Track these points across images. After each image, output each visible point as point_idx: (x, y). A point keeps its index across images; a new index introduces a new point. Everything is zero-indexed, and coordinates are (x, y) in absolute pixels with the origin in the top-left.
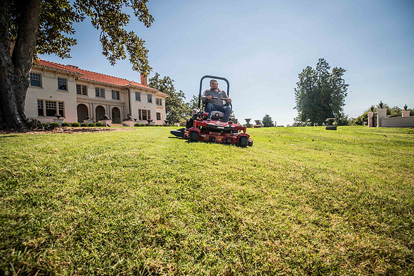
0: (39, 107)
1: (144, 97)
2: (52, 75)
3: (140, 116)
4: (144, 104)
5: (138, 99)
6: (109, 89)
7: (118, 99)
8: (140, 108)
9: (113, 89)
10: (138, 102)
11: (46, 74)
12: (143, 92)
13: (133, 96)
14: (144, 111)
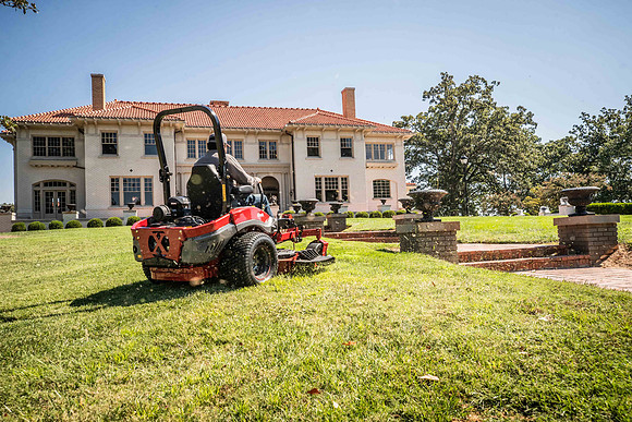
0: (113, 189)
1: (330, 146)
2: (134, 131)
3: (318, 193)
4: (330, 163)
5: (314, 152)
6: (251, 139)
7: (274, 156)
8: (319, 174)
9: (261, 138)
10: (314, 160)
11: (125, 130)
12: (327, 135)
13: (301, 146)
14: (332, 181)
